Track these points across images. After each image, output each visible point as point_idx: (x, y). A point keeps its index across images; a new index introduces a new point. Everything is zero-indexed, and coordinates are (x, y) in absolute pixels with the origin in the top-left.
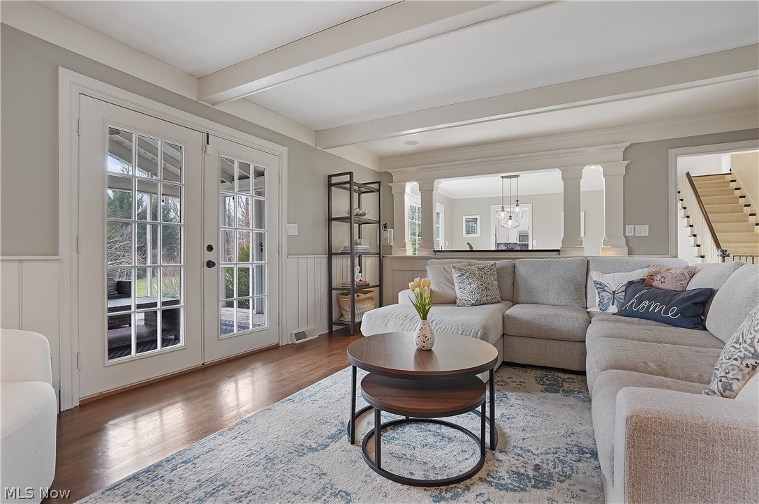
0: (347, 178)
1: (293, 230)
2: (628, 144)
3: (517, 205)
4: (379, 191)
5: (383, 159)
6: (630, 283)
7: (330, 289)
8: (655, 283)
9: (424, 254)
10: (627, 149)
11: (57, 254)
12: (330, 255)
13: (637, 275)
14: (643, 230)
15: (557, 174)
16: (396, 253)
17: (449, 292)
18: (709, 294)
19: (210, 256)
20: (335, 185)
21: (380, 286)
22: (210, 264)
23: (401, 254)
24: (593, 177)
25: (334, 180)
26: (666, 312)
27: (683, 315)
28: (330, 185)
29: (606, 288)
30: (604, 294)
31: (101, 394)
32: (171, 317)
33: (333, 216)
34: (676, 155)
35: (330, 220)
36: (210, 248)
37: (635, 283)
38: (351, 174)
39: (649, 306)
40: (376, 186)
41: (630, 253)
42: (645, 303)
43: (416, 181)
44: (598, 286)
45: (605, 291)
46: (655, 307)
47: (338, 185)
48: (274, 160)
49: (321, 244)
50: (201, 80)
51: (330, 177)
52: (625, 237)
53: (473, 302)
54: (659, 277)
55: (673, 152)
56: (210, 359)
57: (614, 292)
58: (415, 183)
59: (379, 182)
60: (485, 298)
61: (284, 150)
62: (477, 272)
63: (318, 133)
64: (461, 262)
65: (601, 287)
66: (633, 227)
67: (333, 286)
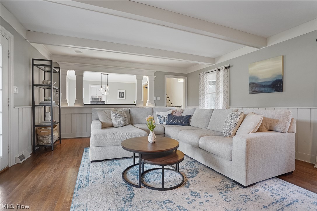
3: (107, 86)
4: (59, 72)
6: (169, 115)
7: (34, 126)
8: (174, 114)
9: (78, 105)
10: (155, 72)
12: (34, 106)
13: (170, 112)
14: (158, 99)
15: (135, 77)
17: (109, 122)
18: (190, 117)
20: (36, 65)
21: (60, 122)
23: (64, 106)
25: (36, 62)
26: (182, 122)
27: (186, 123)
28: (33, 65)
29: (162, 117)
30: (161, 119)
33: (35, 83)
34: (166, 77)
35: (34, 85)
37: (170, 114)
38: (51, 61)
39: (177, 121)
42: (176, 120)
44: (159, 116)
45: (161, 117)
46: (179, 121)
51: (33, 60)
52: (154, 100)
54: (174, 113)
57: (165, 118)
58: (73, 71)
59: (59, 68)
60: (125, 123)
61: (12, 36)
63: (28, 31)
64: (107, 109)
65: (160, 117)
66: (156, 97)
67: (36, 125)
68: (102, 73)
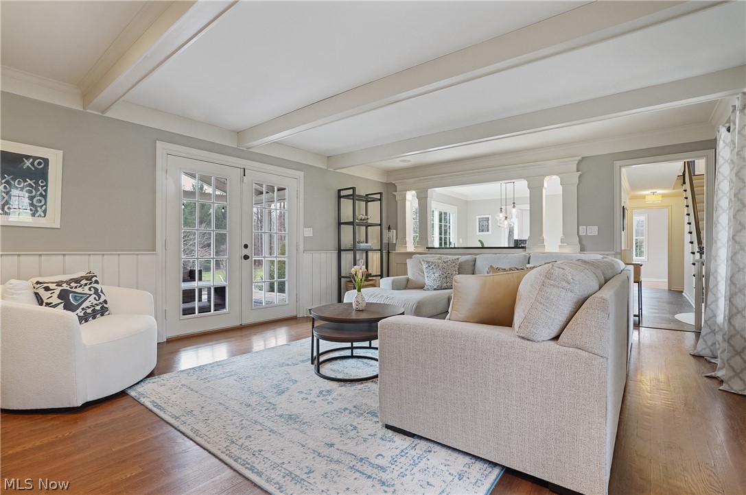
0: (350, 192)
1: (309, 232)
2: (579, 158)
3: (514, 207)
4: (380, 200)
5: (389, 172)
7: (340, 277)
9: (420, 250)
10: (579, 161)
11: (155, 250)
12: (340, 251)
14: (593, 231)
16: (399, 250)
17: (420, 279)
19: (246, 252)
20: (344, 197)
21: (381, 275)
22: (246, 257)
23: (402, 250)
24: (552, 186)
25: (343, 193)
28: (340, 197)
31: (178, 336)
32: (220, 291)
33: (342, 221)
34: (620, 167)
35: (340, 224)
36: (246, 246)
38: (353, 188)
40: (378, 196)
41: (583, 249)
43: (414, 190)
47: (346, 197)
48: (294, 182)
49: (332, 243)
50: (239, 134)
51: (339, 191)
52: (579, 236)
53: (435, 287)
55: (617, 163)
56: (245, 322)
58: (414, 192)
59: (380, 193)
60: (445, 285)
61: (301, 174)
62: (441, 265)
63: (329, 158)
66: (585, 227)
67: (342, 275)
68: (506, 181)
